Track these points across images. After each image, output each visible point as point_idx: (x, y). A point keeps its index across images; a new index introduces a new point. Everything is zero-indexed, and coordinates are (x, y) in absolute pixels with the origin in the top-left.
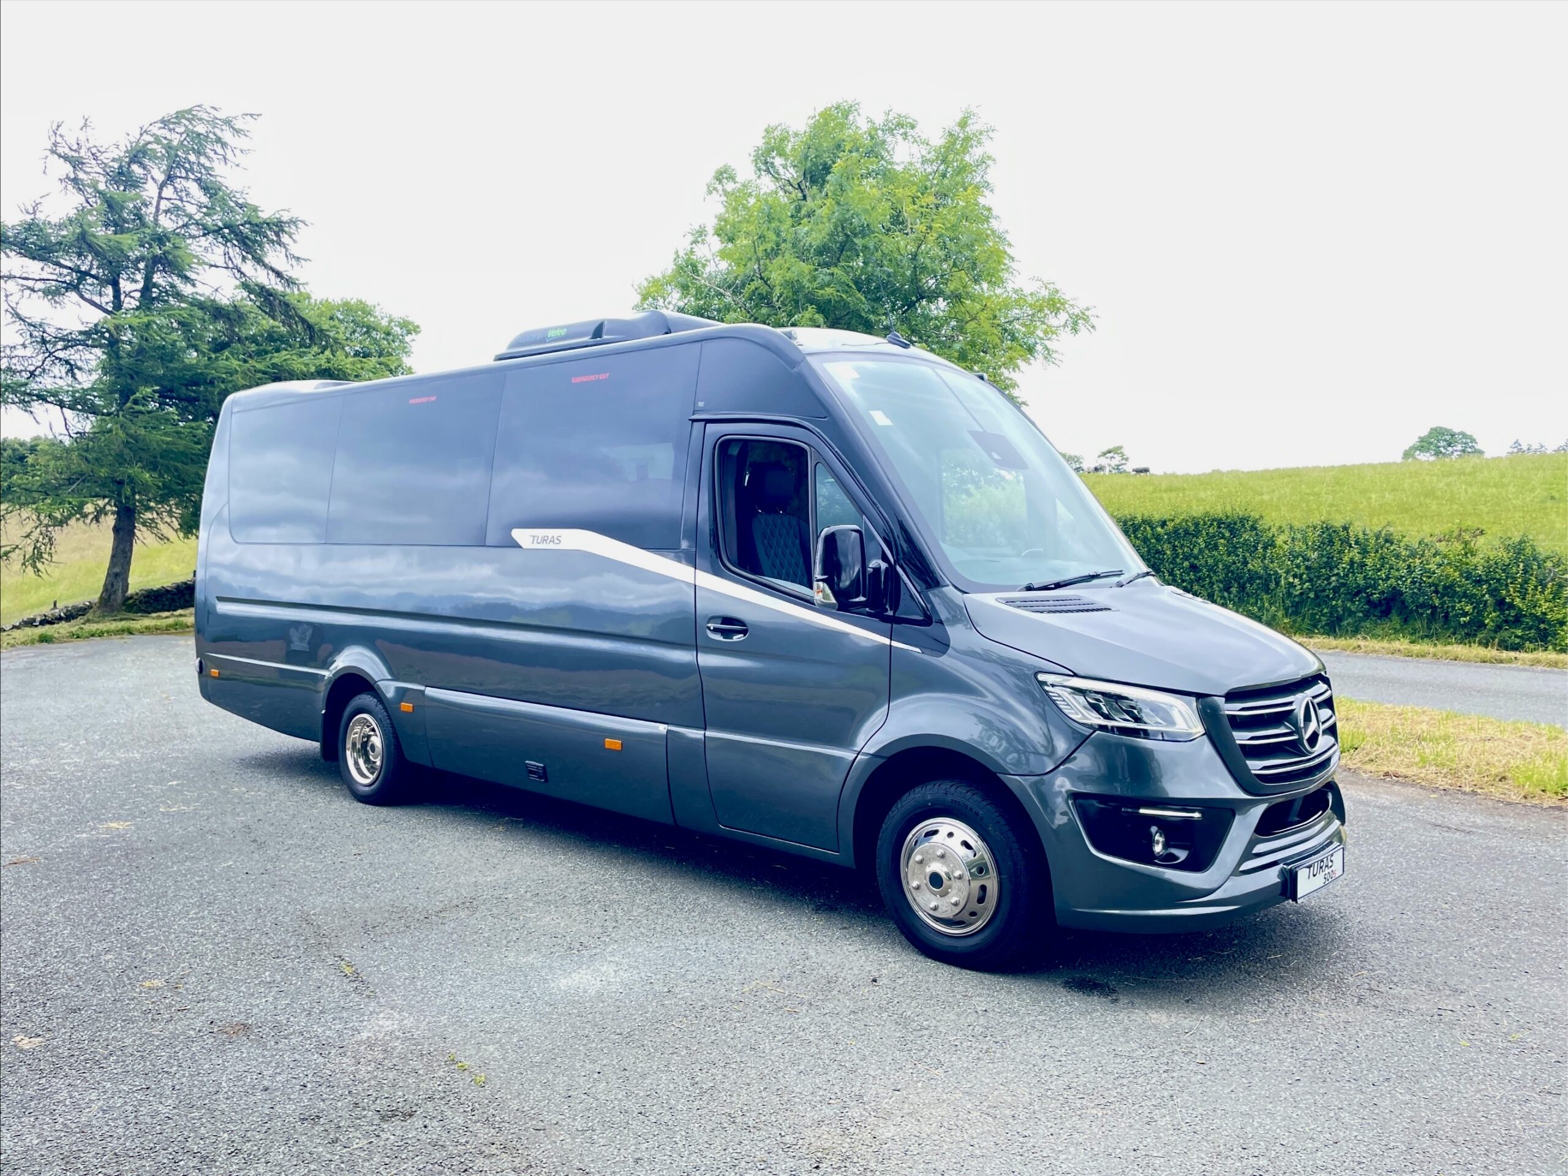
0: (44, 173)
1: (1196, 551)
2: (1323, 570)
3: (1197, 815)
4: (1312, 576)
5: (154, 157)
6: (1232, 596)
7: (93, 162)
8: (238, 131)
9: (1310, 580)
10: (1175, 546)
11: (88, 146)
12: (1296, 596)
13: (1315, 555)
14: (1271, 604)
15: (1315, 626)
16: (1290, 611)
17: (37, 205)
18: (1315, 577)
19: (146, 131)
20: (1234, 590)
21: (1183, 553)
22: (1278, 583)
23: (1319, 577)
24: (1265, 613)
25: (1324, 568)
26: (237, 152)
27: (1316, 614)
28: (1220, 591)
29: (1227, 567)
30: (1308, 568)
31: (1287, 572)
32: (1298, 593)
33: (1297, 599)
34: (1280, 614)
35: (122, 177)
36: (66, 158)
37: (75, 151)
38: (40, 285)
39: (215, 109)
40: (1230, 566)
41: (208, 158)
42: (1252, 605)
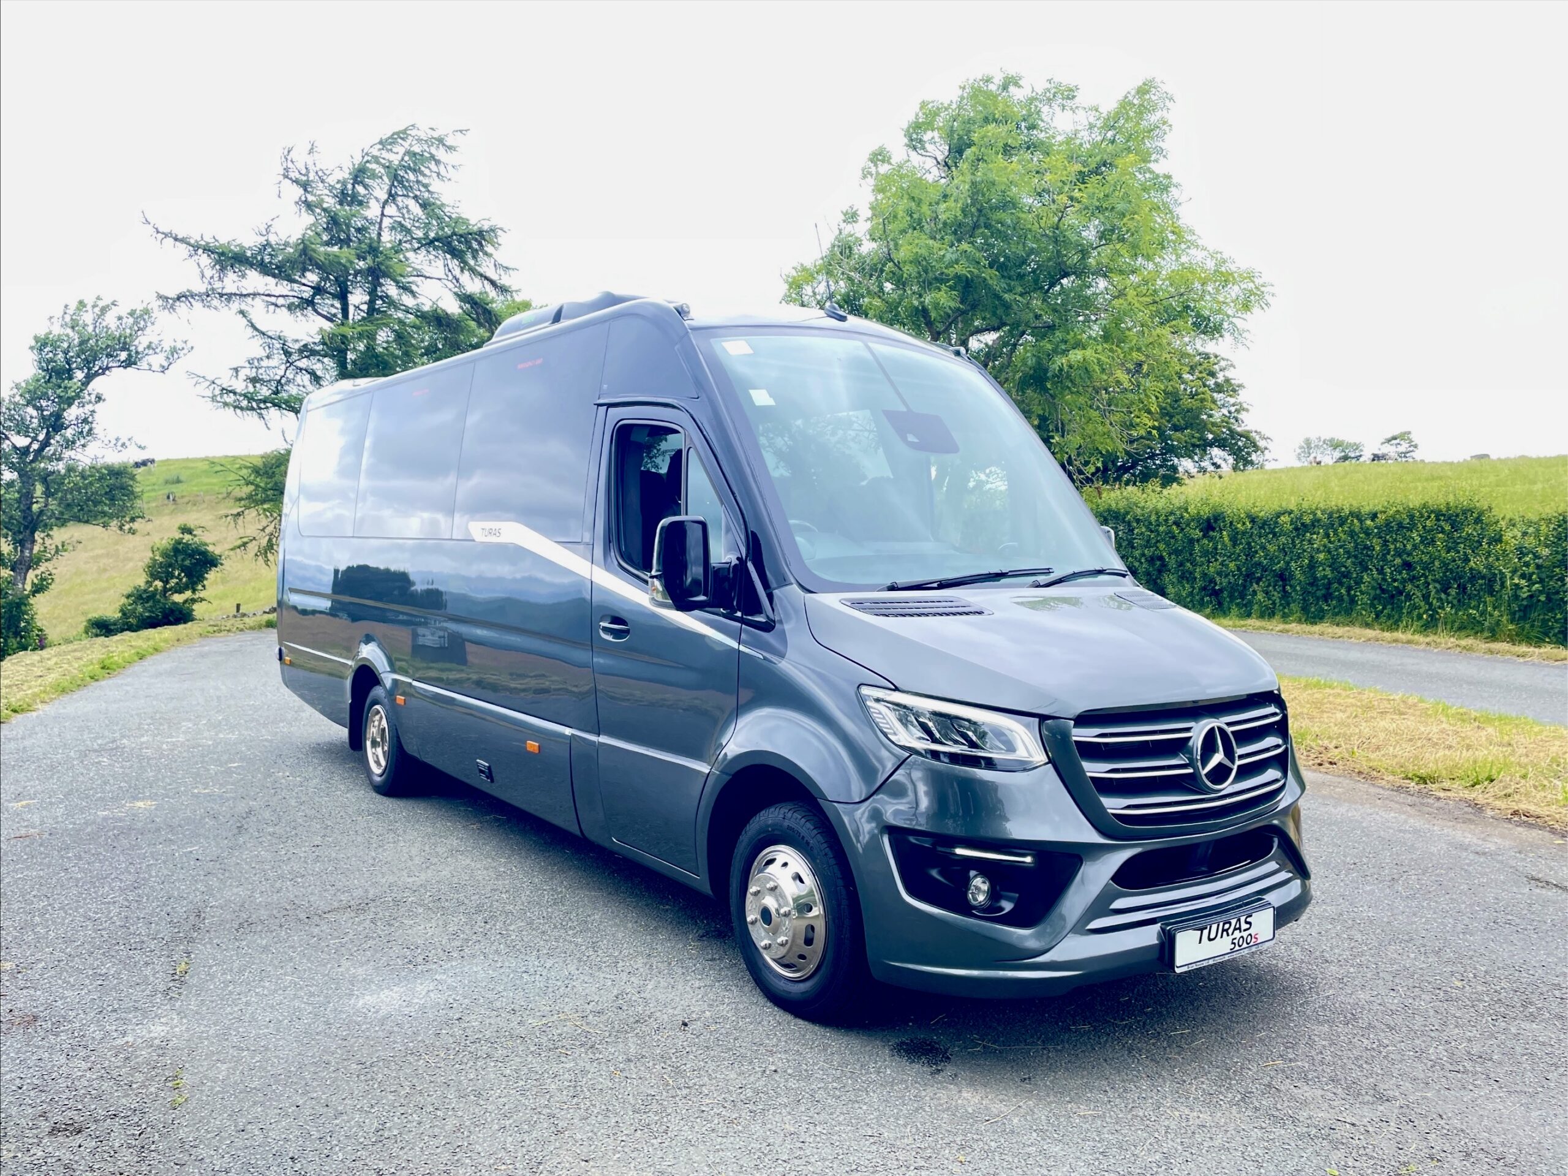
0: (279, 197)
1: (1409, 547)
2: (1557, 570)
3: (1028, 859)
4: (1543, 576)
5: (374, 176)
6: (1450, 598)
7: (321, 185)
8: (450, 148)
9: (1541, 581)
10: (1386, 541)
11: (315, 169)
12: (1523, 599)
13: (1546, 552)
14: (1495, 608)
15: (1546, 634)
16: (1517, 616)
17: (269, 227)
18: (1548, 577)
19: (367, 154)
20: (1453, 592)
21: (1396, 548)
22: (1503, 585)
23: (1551, 578)
24: (1488, 617)
25: (1558, 567)
26: (450, 168)
27: (1549, 620)
28: (1437, 592)
29: (1445, 564)
30: (1538, 567)
31: (1514, 572)
32: (1525, 595)
33: (1525, 603)
34: (1504, 619)
35: (346, 197)
36: (296, 181)
37: (304, 175)
38: (281, 301)
39: (432, 129)
40: (1449, 564)
41: (424, 175)
42: (1473, 608)
